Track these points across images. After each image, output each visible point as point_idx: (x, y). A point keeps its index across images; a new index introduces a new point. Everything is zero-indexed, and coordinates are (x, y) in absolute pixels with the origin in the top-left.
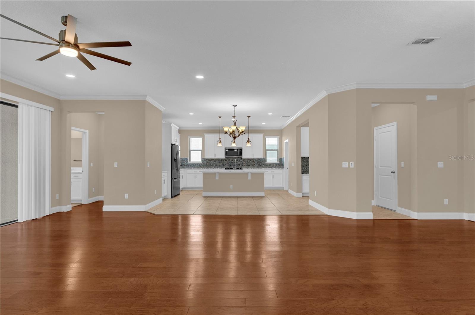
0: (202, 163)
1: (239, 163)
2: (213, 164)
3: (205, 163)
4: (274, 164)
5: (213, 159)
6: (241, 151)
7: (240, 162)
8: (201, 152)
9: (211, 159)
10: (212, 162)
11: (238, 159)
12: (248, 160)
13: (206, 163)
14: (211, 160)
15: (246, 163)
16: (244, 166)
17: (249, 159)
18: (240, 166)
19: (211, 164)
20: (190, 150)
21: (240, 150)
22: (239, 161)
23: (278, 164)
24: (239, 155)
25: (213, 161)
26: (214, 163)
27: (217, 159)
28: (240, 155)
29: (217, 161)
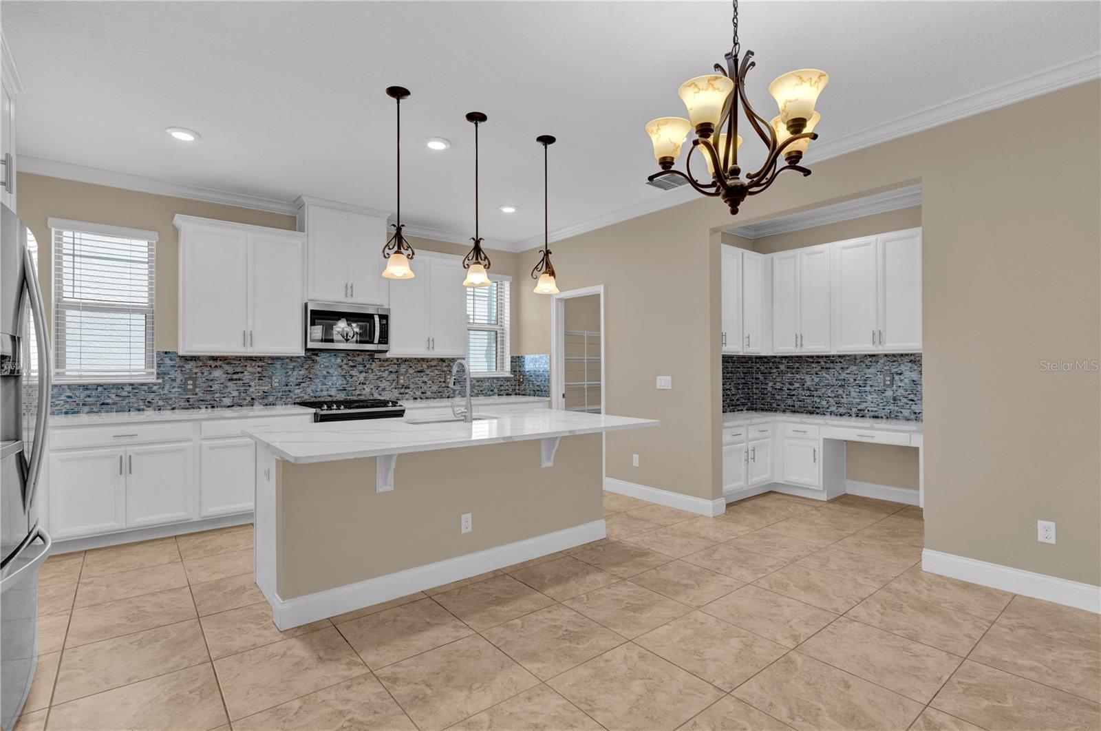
0: (153, 379)
1: (362, 377)
2: (230, 384)
3: (174, 380)
4: (493, 378)
5: (225, 359)
6: (384, 322)
7: (364, 375)
8: (140, 319)
9: (214, 359)
10: (217, 373)
11: (359, 359)
12: (399, 365)
13: (179, 377)
14: (211, 363)
15: (394, 376)
16: (384, 389)
17: (406, 360)
18: (367, 390)
19: (216, 387)
20: (59, 300)
21: (382, 317)
22: (361, 368)
23: (507, 379)
24: (376, 340)
25: (229, 368)
26: (231, 380)
27: (251, 359)
28: (380, 342)
29: (249, 369)
